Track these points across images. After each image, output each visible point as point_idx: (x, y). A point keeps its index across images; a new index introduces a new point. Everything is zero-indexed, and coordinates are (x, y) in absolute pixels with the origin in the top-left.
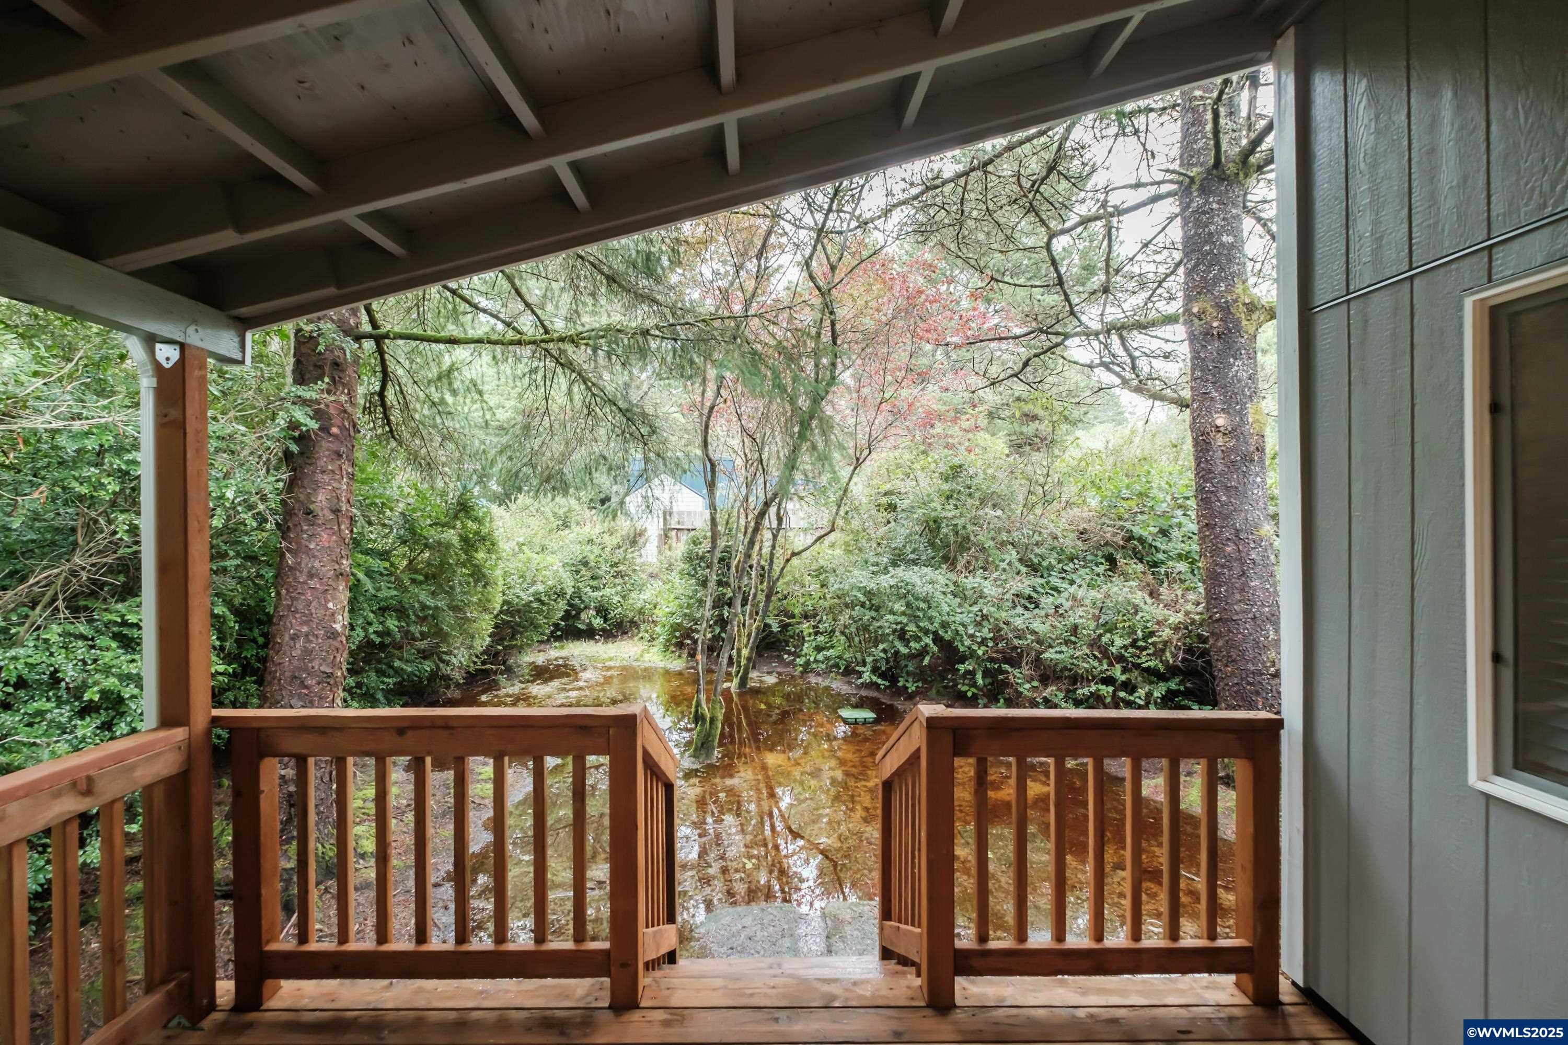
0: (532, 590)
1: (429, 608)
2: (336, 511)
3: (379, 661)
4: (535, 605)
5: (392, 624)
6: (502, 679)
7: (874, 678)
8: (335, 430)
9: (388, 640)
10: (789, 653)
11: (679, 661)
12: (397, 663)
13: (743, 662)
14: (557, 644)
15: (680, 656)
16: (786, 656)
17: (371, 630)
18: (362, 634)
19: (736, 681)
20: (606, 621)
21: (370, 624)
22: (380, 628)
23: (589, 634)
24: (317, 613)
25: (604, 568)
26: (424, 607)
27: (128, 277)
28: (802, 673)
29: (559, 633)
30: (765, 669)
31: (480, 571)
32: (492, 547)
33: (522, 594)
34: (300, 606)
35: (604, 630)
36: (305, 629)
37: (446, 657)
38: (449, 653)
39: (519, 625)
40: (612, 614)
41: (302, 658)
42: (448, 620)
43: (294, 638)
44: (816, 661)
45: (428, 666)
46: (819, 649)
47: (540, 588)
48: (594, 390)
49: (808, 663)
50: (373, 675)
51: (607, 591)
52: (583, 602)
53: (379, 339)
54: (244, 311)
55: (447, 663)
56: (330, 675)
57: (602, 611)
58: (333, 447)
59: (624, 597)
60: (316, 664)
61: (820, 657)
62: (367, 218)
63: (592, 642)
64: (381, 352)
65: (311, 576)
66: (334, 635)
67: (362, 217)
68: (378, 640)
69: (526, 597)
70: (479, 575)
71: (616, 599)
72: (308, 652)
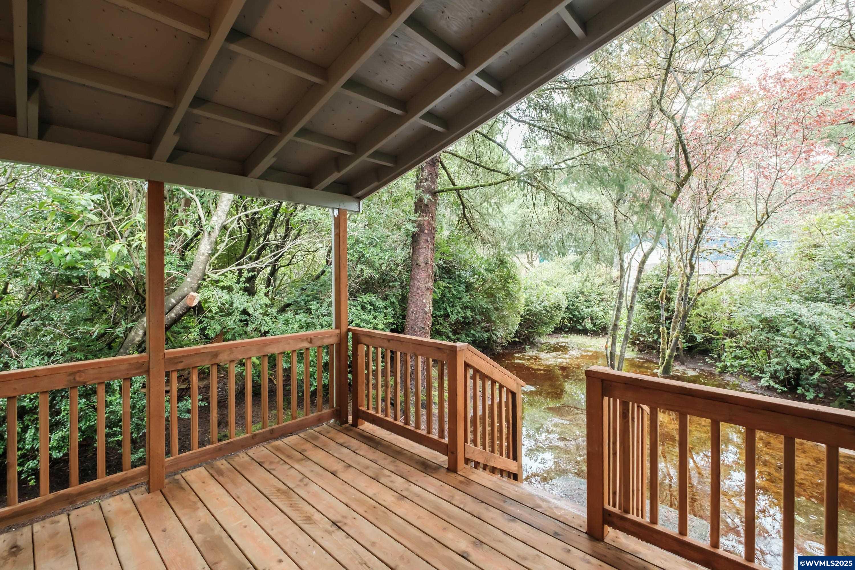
0: (543, 304)
1: (484, 308)
2: (427, 264)
3: (467, 330)
4: (544, 312)
5: (469, 314)
6: (527, 347)
7: (772, 384)
8: (426, 231)
9: (467, 321)
10: (712, 358)
11: (632, 353)
12: (472, 332)
13: (667, 358)
14: (565, 335)
15: (633, 350)
16: (708, 360)
17: (459, 315)
18: (456, 317)
19: (661, 369)
20: (595, 325)
21: (460, 313)
22: (463, 315)
23: (585, 332)
24: (420, 303)
25: (594, 295)
26: (482, 308)
27: (324, 192)
28: (720, 372)
29: (567, 330)
30: (692, 366)
31: (509, 293)
32: (517, 281)
33: (537, 306)
34: (414, 300)
35: (593, 331)
36: (416, 309)
37: (495, 332)
38: (495, 330)
39: (535, 321)
40: (599, 322)
41: (414, 321)
42: (494, 316)
43: (412, 312)
44: (732, 366)
45: (486, 335)
46: (736, 358)
47: (547, 304)
48: (559, 198)
49: (726, 366)
50: (464, 335)
51: (595, 309)
52: (580, 314)
53: (457, 191)
54: (360, 193)
55: (495, 334)
56: (423, 328)
57: (593, 319)
58: (426, 238)
59: (606, 313)
60: (419, 323)
61: (736, 364)
62: (371, 156)
63: (585, 337)
64: (459, 196)
65: (418, 289)
66: (425, 313)
67: (368, 157)
68: (462, 320)
69: (539, 308)
70: (509, 295)
71: (600, 314)
72: (416, 318)
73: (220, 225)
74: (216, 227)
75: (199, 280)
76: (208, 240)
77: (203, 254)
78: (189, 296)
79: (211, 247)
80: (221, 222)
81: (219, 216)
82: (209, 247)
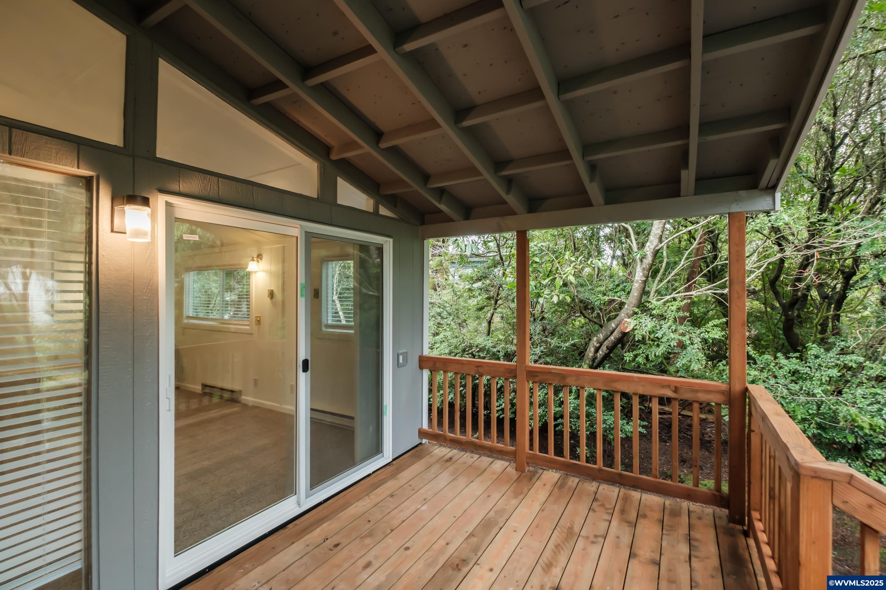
73: (652, 250)
74: (648, 253)
75: (634, 307)
76: (640, 267)
77: (637, 282)
78: (623, 322)
79: (644, 274)
80: (652, 247)
81: (651, 242)
82: (641, 274)
